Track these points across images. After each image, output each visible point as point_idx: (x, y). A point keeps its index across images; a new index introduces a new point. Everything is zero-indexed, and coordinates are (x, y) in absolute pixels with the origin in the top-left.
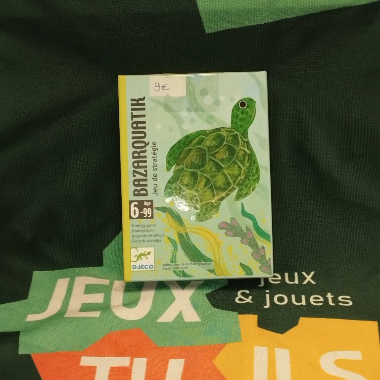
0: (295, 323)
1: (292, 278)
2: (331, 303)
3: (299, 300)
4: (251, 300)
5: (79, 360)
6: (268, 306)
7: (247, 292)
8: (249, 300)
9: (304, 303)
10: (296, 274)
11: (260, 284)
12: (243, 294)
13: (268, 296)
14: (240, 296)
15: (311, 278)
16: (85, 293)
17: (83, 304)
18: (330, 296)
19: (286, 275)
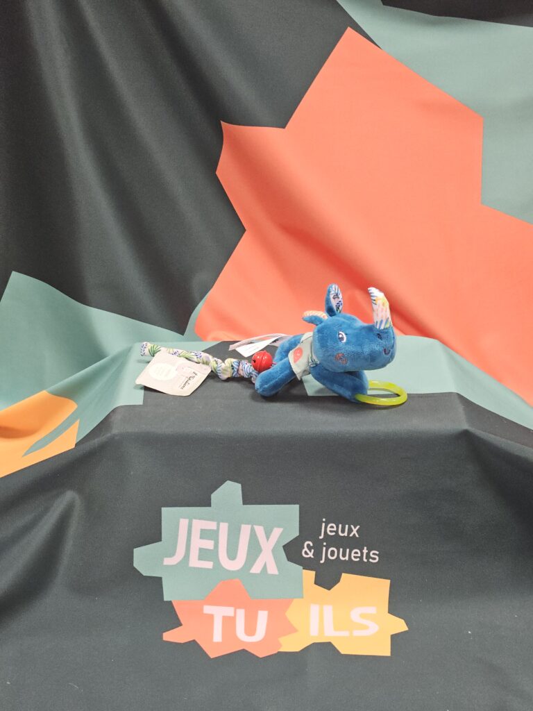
0: (337, 581)
1: (343, 531)
2: (365, 560)
3: (344, 555)
4: (313, 555)
5: (202, 610)
6: (322, 562)
7: (311, 545)
8: (311, 555)
9: (347, 558)
10: (347, 526)
11: (320, 535)
12: (308, 545)
13: (324, 548)
14: (306, 549)
15: (357, 531)
16: (201, 538)
17: (201, 550)
18: (365, 551)
19: (340, 526)
